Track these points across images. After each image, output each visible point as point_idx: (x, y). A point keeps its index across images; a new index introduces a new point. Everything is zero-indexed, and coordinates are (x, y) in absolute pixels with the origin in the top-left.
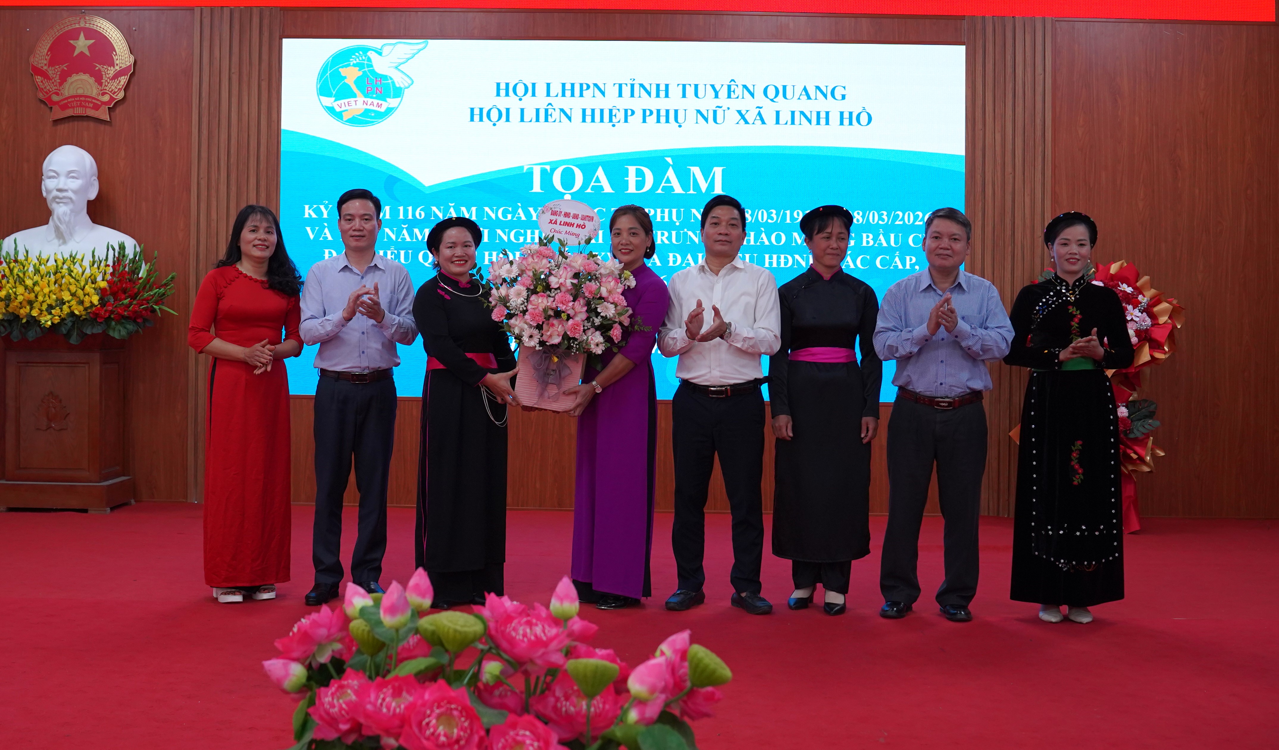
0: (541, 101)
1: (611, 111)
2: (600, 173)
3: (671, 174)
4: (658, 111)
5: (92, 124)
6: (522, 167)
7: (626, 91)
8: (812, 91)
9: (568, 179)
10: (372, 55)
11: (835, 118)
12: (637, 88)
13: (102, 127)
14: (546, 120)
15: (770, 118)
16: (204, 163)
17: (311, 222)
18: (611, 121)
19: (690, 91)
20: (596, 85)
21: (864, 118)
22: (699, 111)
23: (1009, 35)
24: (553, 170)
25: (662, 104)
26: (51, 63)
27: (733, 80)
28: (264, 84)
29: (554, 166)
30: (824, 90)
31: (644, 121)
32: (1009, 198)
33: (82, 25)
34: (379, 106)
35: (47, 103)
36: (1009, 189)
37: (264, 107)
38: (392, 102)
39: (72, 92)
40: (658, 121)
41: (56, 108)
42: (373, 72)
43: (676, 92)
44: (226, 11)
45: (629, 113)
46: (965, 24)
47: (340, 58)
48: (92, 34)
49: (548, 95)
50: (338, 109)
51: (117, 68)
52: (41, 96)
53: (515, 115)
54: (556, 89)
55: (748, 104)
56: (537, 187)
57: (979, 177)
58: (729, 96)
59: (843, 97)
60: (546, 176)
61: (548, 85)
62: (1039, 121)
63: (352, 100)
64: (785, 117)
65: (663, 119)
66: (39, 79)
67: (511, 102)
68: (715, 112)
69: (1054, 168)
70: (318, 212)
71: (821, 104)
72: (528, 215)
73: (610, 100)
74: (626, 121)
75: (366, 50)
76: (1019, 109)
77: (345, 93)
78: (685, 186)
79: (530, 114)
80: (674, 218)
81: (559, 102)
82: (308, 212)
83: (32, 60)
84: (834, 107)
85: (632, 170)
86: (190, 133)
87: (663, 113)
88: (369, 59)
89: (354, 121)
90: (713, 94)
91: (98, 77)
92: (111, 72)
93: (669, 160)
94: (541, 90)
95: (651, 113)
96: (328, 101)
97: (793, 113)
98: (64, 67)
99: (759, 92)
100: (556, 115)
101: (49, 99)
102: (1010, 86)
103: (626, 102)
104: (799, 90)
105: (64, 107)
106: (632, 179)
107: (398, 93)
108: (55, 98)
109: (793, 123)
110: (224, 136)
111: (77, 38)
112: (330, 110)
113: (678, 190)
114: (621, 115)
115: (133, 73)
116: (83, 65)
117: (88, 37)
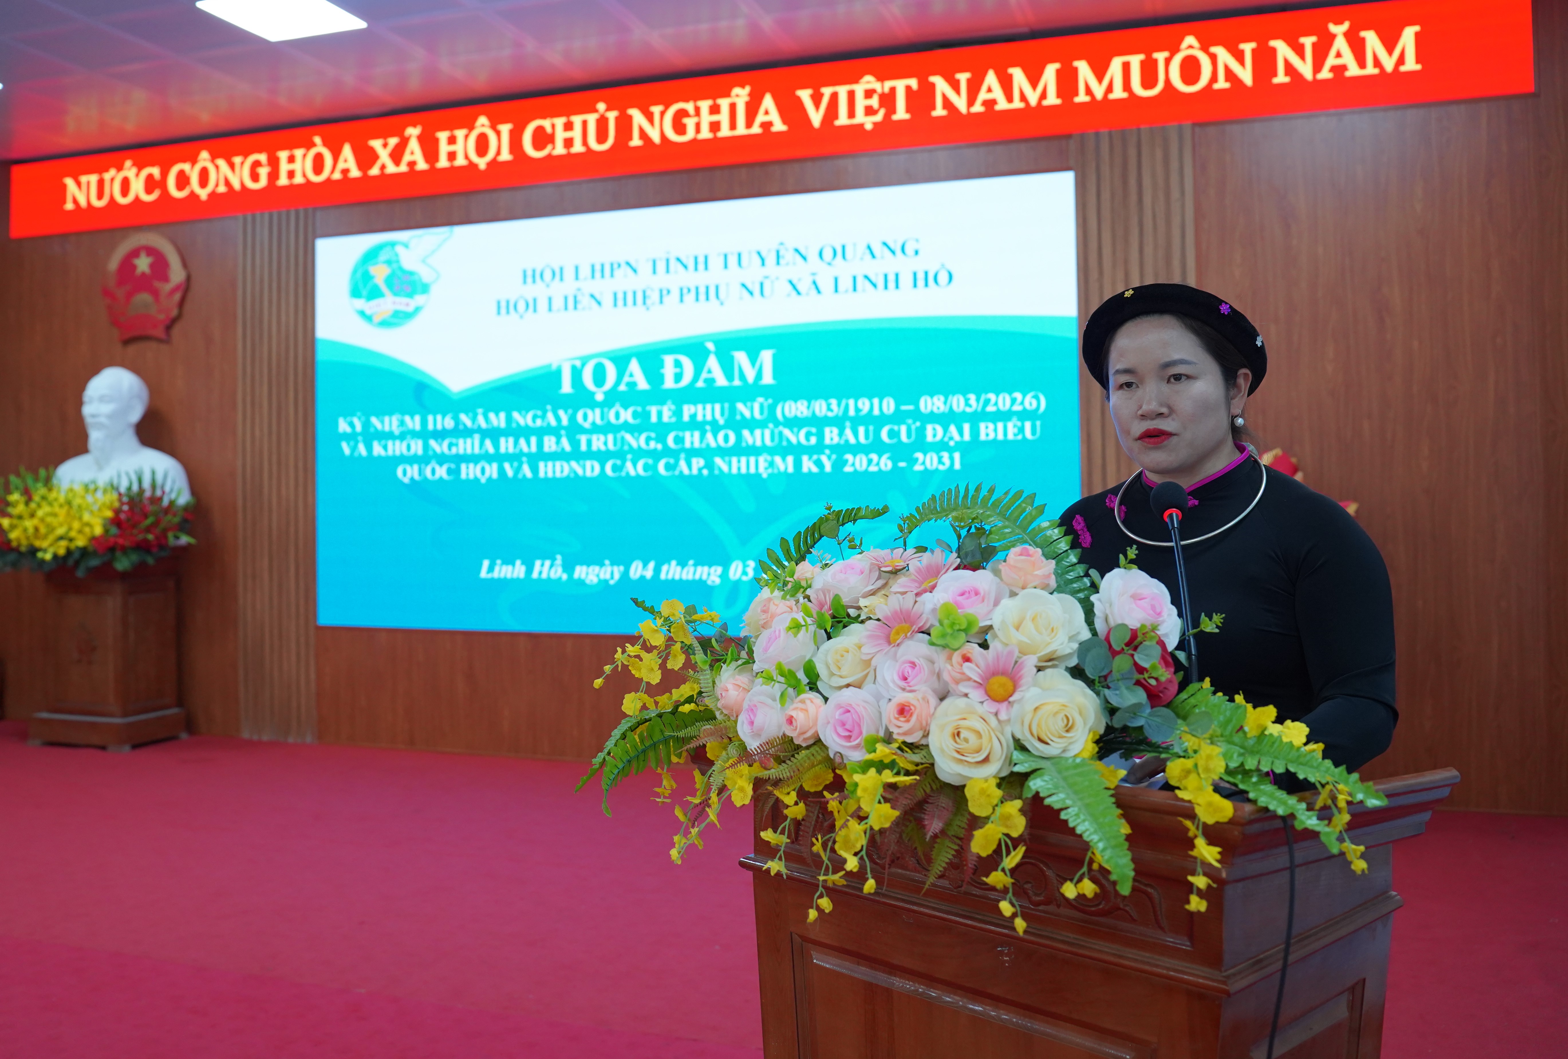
0: (569, 286)
1: (644, 292)
2: (634, 366)
3: (713, 362)
4: (697, 288)
5: (154, 344)
6: (550, 366)
7: (661, 266)
8: (877, 248)
9: (599, 376)
10: (399, 249)
11: (906, 280)
12: (673, 262)
13: (159, 346)
14: (575, 308)
15: (826, 285)
16: (249, 377)
17: (347, 437)
18: (644, 303)
19: (733, 260)
20: (628, 264)
21: (943, 278)
22: (744, 285)
23: (1132, 152)
24: (583, 365)
25: (700, 279)
26: (116, 284)
27: (782, 244)
29: (585, 360)
30: (892, 246)
31: (682, 301)
33: (142, 242)
34: (407, 305)
35: (117, 324)
38: (419, 299)
39: (136, 312)
40: (697, 299)
41: (122, 328)
42: (401, 268)
43: (716, 263)
45: (665, 292)
46: (1073, 145)
47: (370, 256)
48: (151, 251)
49: (577, 278)
50: (368, 312)
51: (172, 285)
52: (111, 317)
53: (542, 305)
54: (585, 271)
55: (801, 272)
56: (567, 387)
58: (778, 263)
59: (917, 253)
60: (577, 374)
61: (577, 268)
63: (380, 300)
64: (845, 283)
65: (702, 297)
67: (538, 290)
68: (762, 284)
70: (352, 425)
71: (889, 264)
72: (558, 419)
73: (645, 279)
74: (661, 302)
75: (393, 244)
77: (375, 294)
78: (729, 376)
79: (558, 303)
80: (718, 415)
81: (589, 286)
82: (343, 426)
83: (103, 281)
84: (905, 266)
85: (669, 360)
86: (236, 347)
87: (702, 290)
88: (397, 255)
89: (385, 324)
90: (759, 261)
91: (156, 295)
92: (167, 289)
93: (710, 346)
94: (569, 274)
95: (689, 290)
96: (360, 304)
97: (855, 278)
98: (129, 287)
99: (813, 256)
100: (585, 301)
101: (118, 320)
103: (662, 280)
104: (862, 248)
105: (130, 328)
106: (669, 371)
107: (425, 289)
108: (122, 320)
109: (855, 289)
111: (139, 257)
112: (362, 313)
113: (721, 381)
114: (654, 296)
116: (144, 283)
117: (148, 255)
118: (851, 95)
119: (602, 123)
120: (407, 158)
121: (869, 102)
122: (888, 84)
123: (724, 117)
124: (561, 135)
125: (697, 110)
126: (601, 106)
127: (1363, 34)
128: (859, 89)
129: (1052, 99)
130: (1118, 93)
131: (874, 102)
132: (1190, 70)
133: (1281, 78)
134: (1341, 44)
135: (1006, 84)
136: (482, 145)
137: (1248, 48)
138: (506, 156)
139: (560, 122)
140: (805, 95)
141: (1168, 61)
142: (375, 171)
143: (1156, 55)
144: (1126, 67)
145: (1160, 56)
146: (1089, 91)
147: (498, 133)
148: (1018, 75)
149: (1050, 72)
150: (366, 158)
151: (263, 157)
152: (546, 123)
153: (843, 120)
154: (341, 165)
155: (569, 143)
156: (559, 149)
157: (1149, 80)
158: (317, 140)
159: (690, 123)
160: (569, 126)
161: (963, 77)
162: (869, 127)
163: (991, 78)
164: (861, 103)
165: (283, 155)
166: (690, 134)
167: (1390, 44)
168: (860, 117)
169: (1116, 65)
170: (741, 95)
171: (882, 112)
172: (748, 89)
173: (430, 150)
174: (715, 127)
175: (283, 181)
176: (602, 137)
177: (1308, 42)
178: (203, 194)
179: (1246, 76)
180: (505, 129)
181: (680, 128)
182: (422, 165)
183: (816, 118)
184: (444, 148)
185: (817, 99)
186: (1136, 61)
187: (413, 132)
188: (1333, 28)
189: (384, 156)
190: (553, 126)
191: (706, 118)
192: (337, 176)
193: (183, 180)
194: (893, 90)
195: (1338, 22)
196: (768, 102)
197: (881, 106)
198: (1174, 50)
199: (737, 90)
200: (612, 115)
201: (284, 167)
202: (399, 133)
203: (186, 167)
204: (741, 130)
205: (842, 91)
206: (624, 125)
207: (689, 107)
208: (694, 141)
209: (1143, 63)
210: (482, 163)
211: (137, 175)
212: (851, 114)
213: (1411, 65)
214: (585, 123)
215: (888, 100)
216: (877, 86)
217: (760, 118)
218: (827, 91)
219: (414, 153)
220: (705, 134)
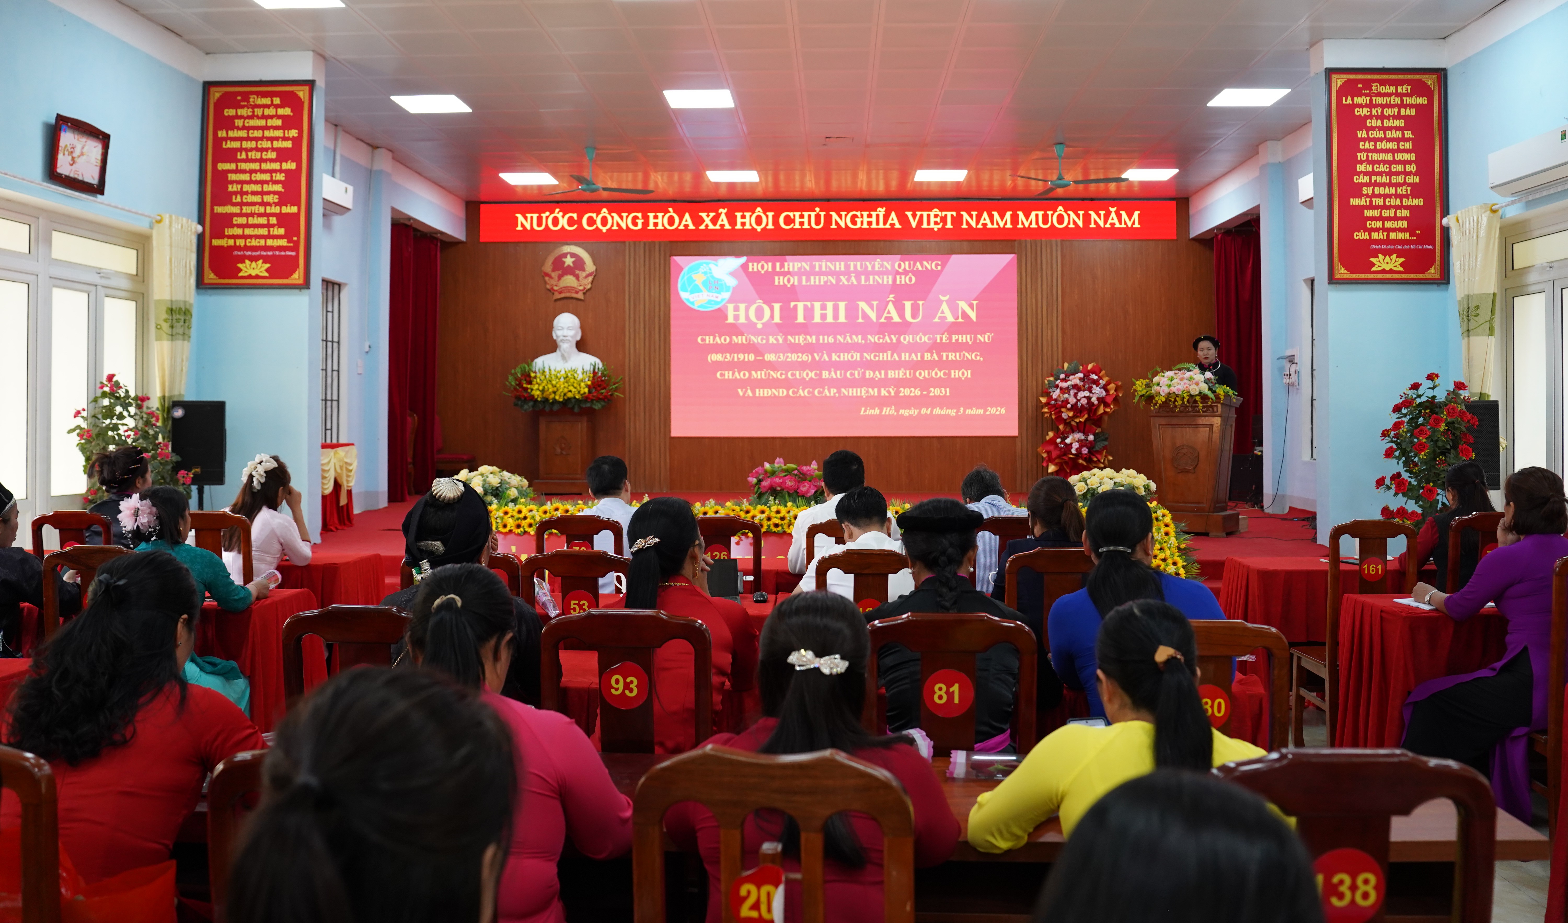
5: (574, 301)
13: (579, 302)
16: (632, 320)
23: (1039, 249)
26: (553, 270)
28: (662, 280)
32: (1040, 331)
33: (569, 250)
35: (551, 291)
36: (1040, 326)
37: (662, 291)
39: (565, 285)
41: (556, 293)
44: (642, 244)
46: (1016, 243)
48: (573, 255)
51: (587, 273)
52: (548, 287)
57: (1024, 320)
62: (1054, 292)
66: (547, 278)
69: (1063, 315)
76: (1044, 287)
83: (543, 268)
86: (624, 305)
91: (577, 277)
92: (584, 274)
98: (560, 272)
101: (552, 288)
102: (1039, 275)
105: (560, 293)
108: (556, 288)
110: (642, 306)
111: (566, 257)
115: (595, 275)
116: (570, 271)
117: (572, 257)
118: (929, 216)
119: (818, 217)
120: (720, 222)
121: (936, 219)
122: (944, 213)
123: (874, 219)
124: (798, 220)
125: (862, 216)
126: (817, 209)
127: (1121, 212)
128: (932, 214)
129: (1009, 226)
130: (1034, 226)
131: (938, 220)
132: (1060, 219)
133: (1093, 226)
134: (1113, 215)
135: (991, 217)
136: (759, 220)
137: (1081, 213)
138: (770, 226)
139: (797, 214)
140: (909, 214)
141: (1052, 215)
142: (702, 227)
143: (1048, 212)
144: (1037, 215)
145: (1050, 213)
146: (1023, 224)
147: (767, 216)
148: (996, 215)
149: (1008, 214)
150: (697, 221)
151: (639, 215)
152: (791, 214)
153: (925, 226)
154: (684, 223)
155: (802, 224)
156: (797, 226)
157: (1045, 221)
158: (670, 209)
159: (859, 220)
160: (802, 216)
161: (974, 213)
162: (936, 229)
163: (985, 215)
164: (933, 220)
165: (651, 215)
166: (859, 225)
167: (1130, 216)
168: (932, 226)
169: (1033, 214)
170: (881, 211)
171: (941, 224)
172: (884, 209)
173: (732, 220)
174: (870, 223)
175: (651, 227)
176: (818, 222)
177: (1102, 213)
178: (604, 229)
179: (1080, 223)
180: (770, 214)
181: (854, 222)
182: (727, 227)
183: (914, 224)
184: (739, 220)
185: (914, 216)
186: (1041, 213)
187: (723, 211)
188: (1111, 209)
189: (707, 221)
190: (794, 216)
191: (866, 220)
192: (682, 227)
193: (591, 222)
194: (946, 215)
195: (1113, 207)
196: (893, 215)
197: (941, 222)
198: (1055, 211)
199: (879, 209)
200: (822, 214)
201: (652, 221)
202: (716, 211)
203: (594, 215)
204: (881, 226)
205: (925, 214)
206: (828, 218)
207: (858, 214)
208: (860, 229)
209: (1043, 215)
210: (759, 229)
211: (563, 217)
212: (929, 223)
213: (1137, 225)
214: (809, 216)
215: (944, 220)
216: (939, 213)
217: (890, 221)
218: (919, 213)
219: (723, 220)
220: (865, 226)
